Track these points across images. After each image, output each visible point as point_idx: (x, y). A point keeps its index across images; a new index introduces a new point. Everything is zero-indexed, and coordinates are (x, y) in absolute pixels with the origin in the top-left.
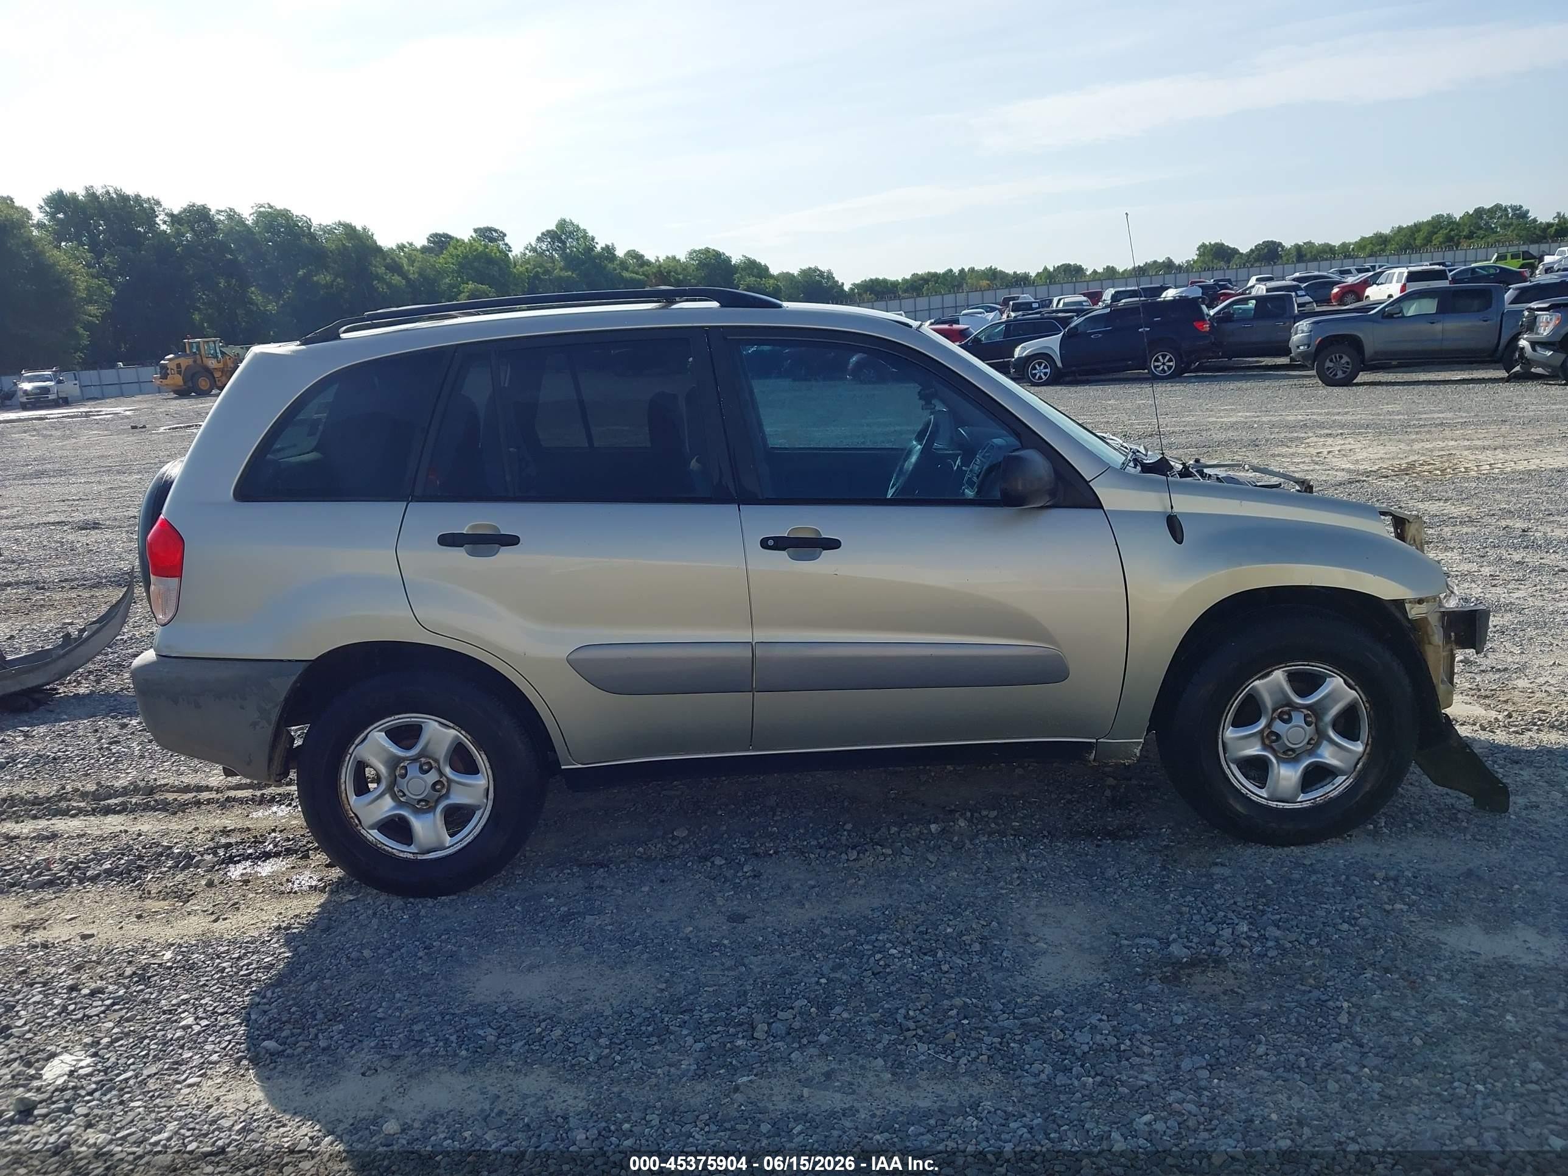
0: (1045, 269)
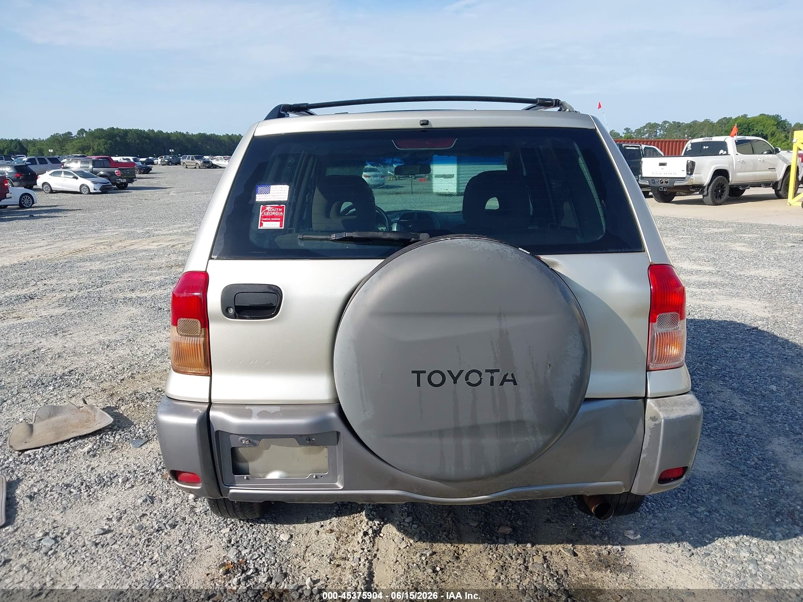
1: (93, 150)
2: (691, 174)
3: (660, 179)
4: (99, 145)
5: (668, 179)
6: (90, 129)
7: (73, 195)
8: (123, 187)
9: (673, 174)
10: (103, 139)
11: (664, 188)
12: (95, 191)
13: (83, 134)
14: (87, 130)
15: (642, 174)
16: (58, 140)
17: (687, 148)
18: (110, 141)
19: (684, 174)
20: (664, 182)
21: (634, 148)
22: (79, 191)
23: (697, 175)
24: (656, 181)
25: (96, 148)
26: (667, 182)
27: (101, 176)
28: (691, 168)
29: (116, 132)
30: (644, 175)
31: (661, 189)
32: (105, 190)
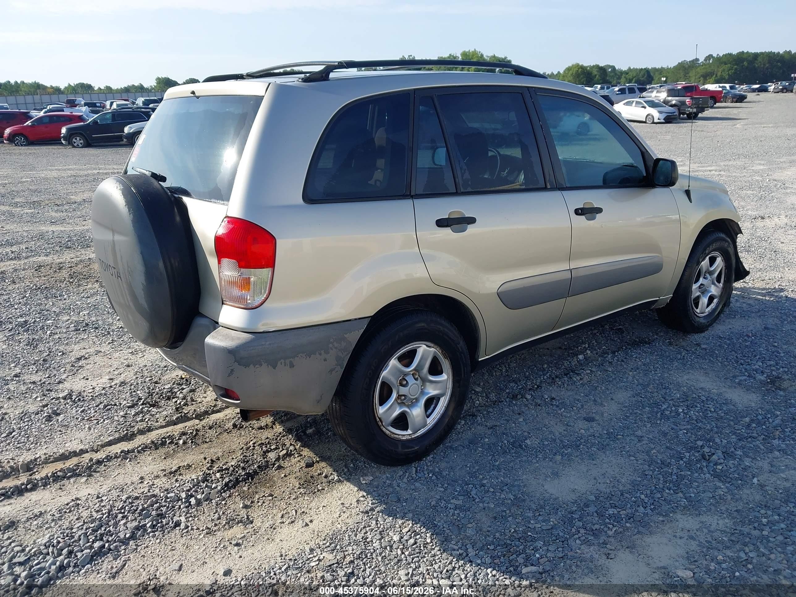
0: (70, 85)
1: (716, 76)
4: (724, 70)
6: (718, 55)
7: (638, 124)
8: (692, 117)
10: (729, 65)
12: (659, 121)
13: (710, 60)
14: (715, 55)
16: (684, 67)
18: (736, 66)
22: (644, 120)
25: (719, 74)
27: (672, 106)
29: (745, 56)
32: (669, 120)
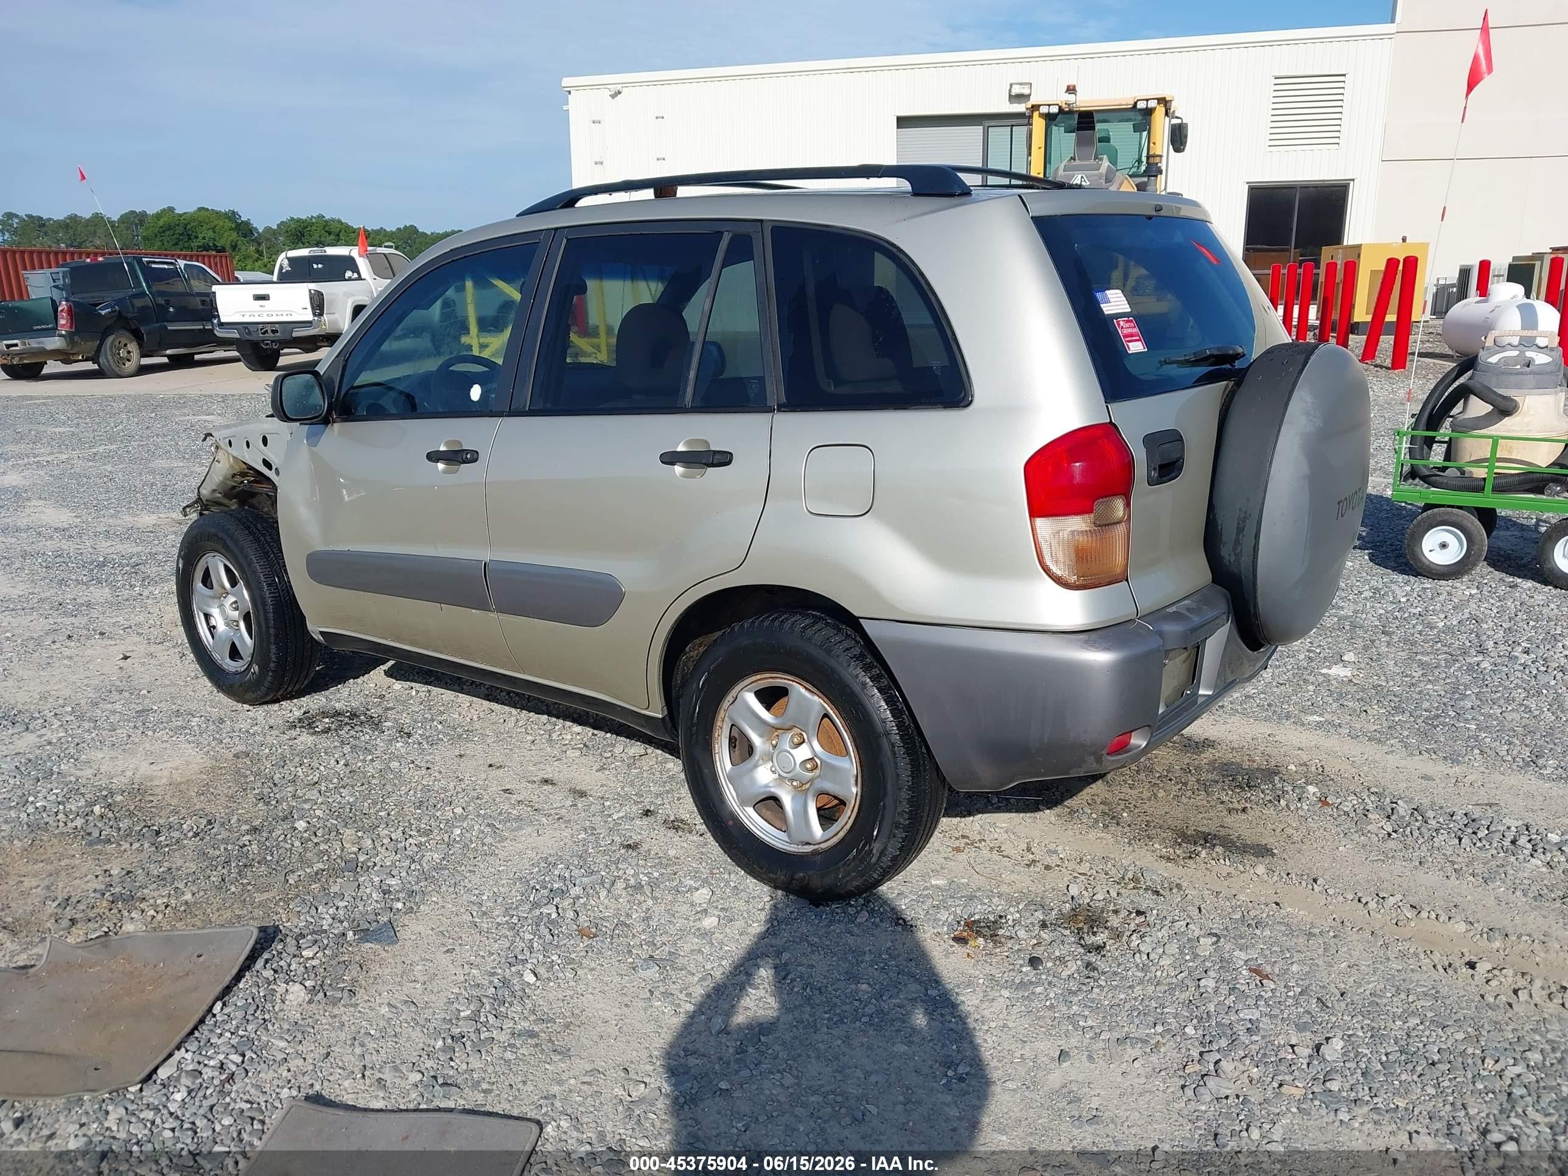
2: (321, 314)
3: (260, 326)
5: (277, 325)
9: (284, 314)
11: (273, 341)
15: (218, 316)
17: (281, 268)
19: (308, 316)
20: (269, 331)
21: (166, 266)
23: (332, 317)
24: (251, 330)
26: (274, 332)
28: (318, 303)
30: (223, 320)
31: (267, 344)
